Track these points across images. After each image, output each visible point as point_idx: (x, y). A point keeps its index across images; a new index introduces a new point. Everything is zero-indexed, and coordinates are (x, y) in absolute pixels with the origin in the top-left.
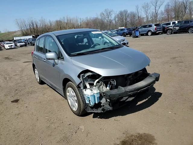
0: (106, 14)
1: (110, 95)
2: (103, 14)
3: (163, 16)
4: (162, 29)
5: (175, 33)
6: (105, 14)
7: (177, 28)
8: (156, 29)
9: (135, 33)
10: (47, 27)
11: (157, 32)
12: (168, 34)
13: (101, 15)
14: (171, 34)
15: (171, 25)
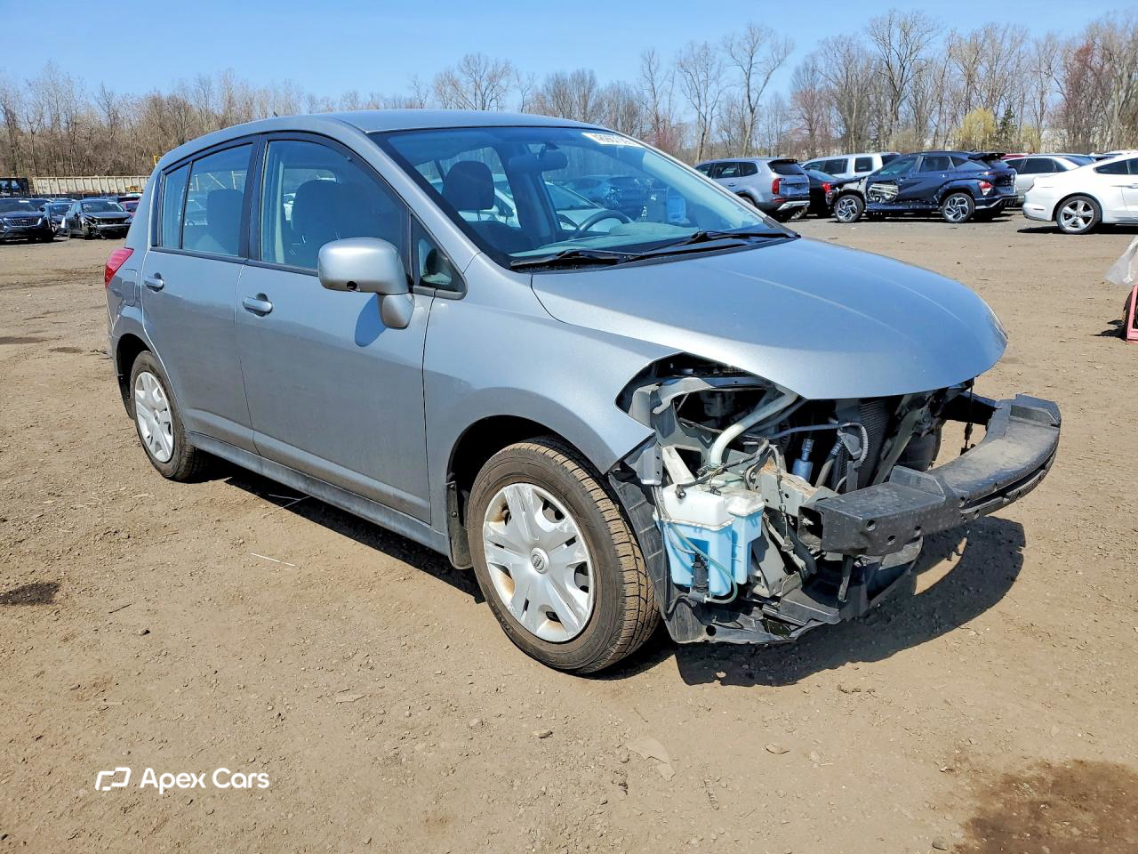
0: (471, 86)
1: (871, 523)
2: (455, 84)
3: (785, 128)
4: (807, 191)
5: (874, 217)
6: (466, 83)
7: (889, 191)
8: (775, 190)
9: (665, 204)
10: (85, 132)
11: (784, 206)
12: (839, 222)
13: (440, 92)
14: (858, 220)
15: (851, 172)
